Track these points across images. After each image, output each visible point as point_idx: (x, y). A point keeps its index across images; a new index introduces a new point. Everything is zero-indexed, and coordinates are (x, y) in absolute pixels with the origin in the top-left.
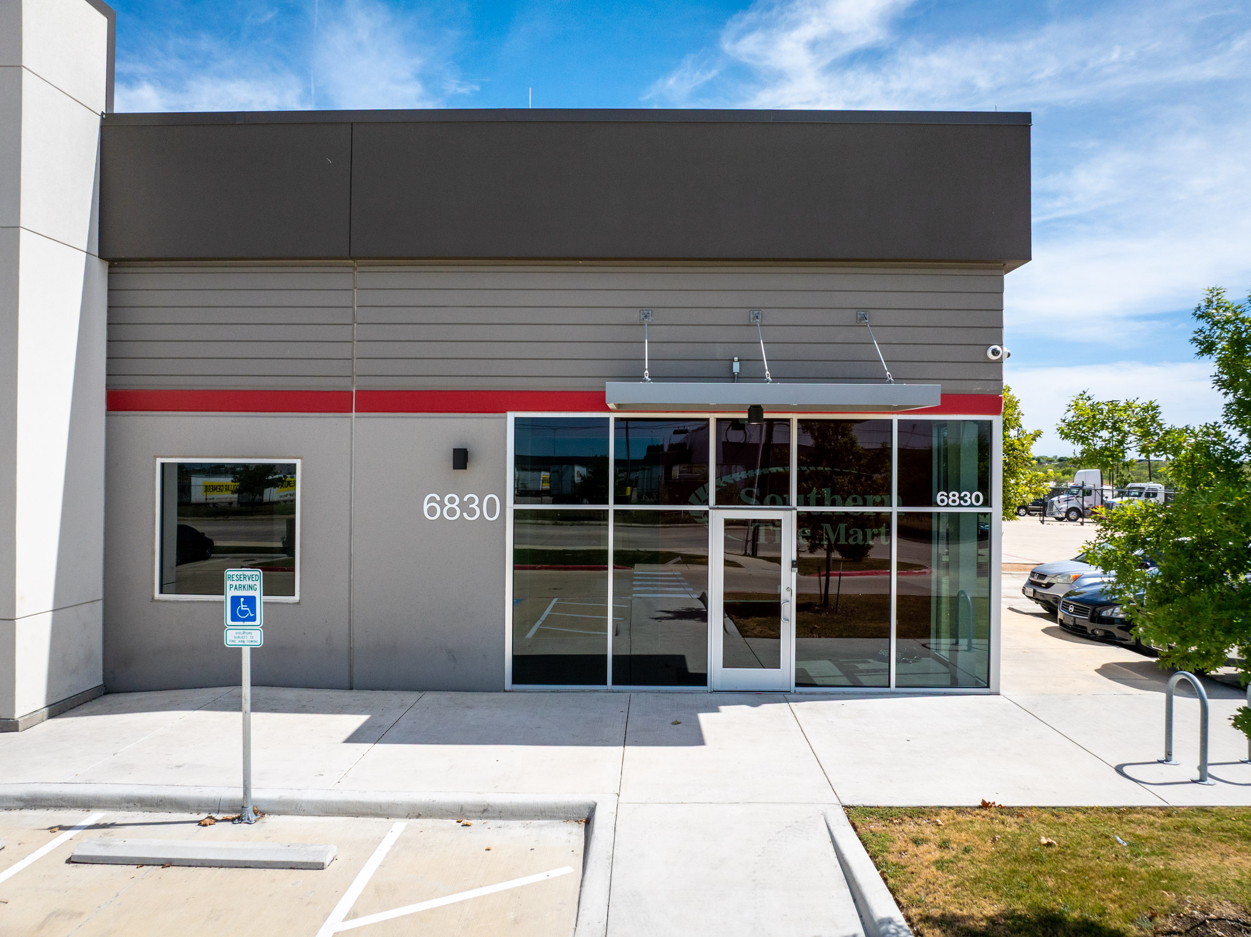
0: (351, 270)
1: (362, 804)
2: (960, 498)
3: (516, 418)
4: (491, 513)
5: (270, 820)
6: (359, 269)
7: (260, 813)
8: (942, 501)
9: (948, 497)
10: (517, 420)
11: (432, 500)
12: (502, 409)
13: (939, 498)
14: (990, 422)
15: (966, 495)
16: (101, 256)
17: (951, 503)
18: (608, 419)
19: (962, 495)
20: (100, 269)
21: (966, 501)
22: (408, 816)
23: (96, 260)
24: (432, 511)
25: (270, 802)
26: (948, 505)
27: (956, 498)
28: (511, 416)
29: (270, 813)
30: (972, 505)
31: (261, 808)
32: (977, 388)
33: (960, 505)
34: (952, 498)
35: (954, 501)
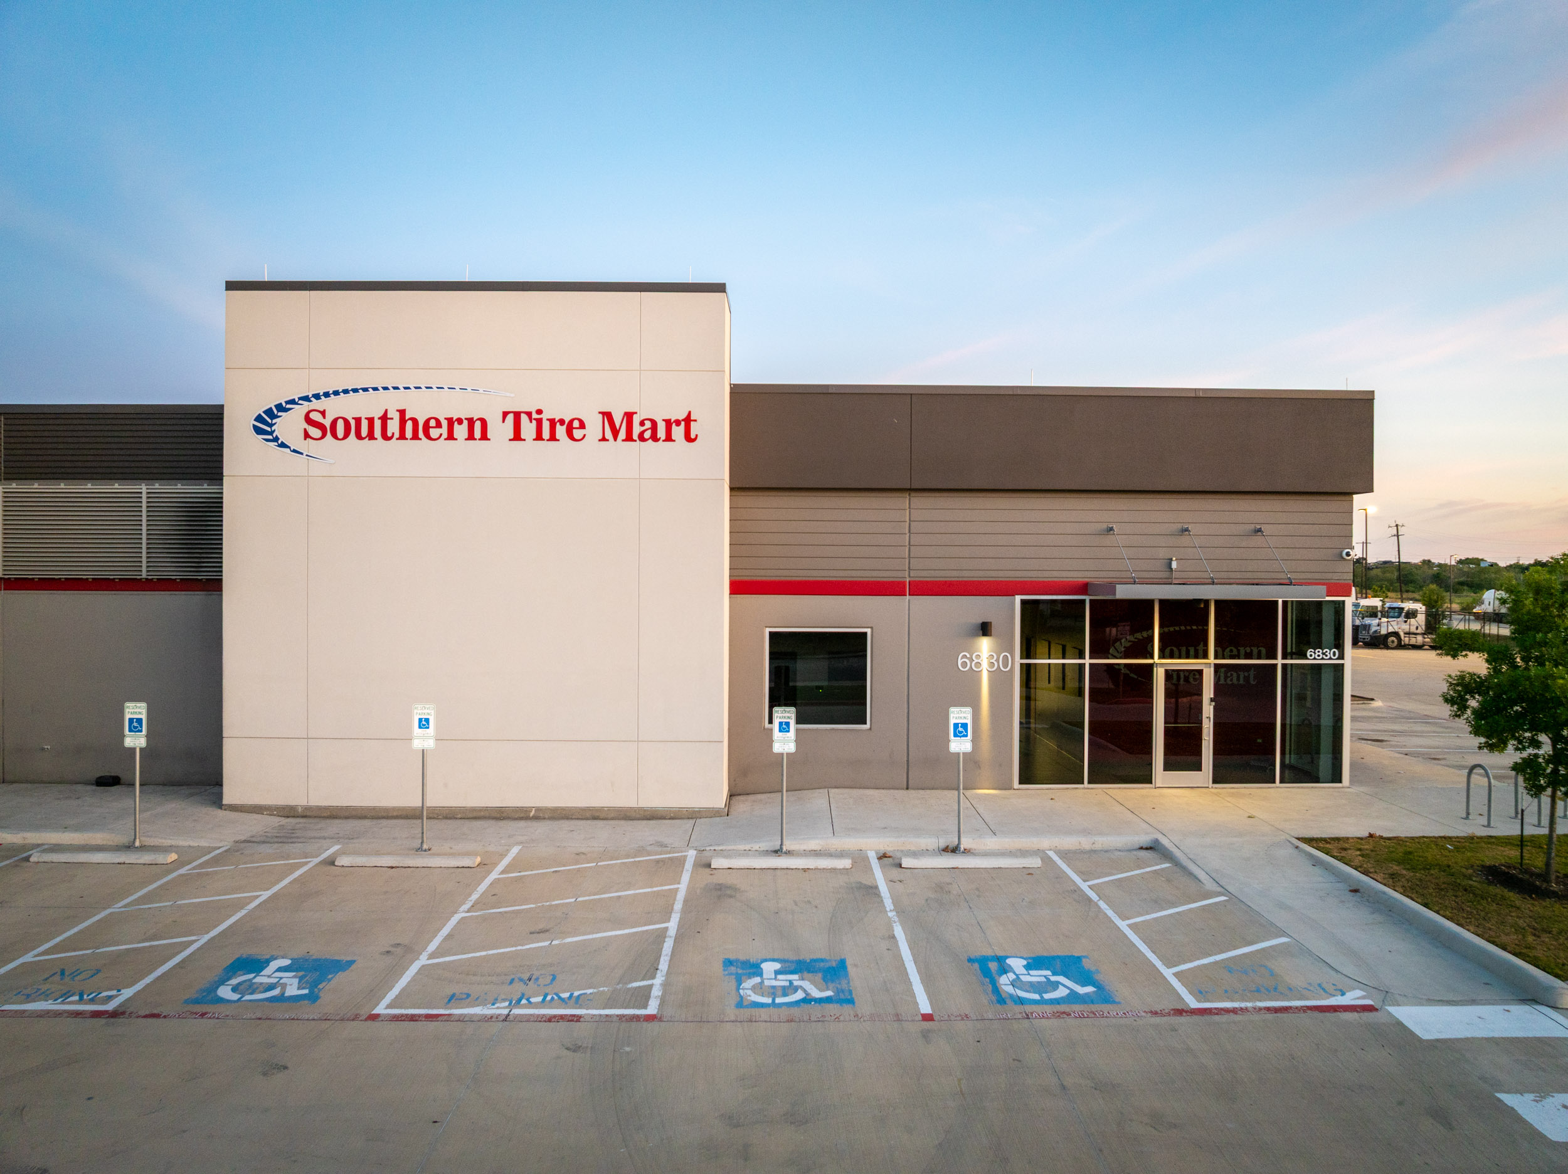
0: (905, 495)
2: (1323, 654)
3: (1021, 600)
4: (1005, 666)
6: (911, 495)
8: (1311, 656)
9: (1315, 653)
10: (1023, 602)
11: (965, 656)
12: (1013, 594)
13: (1308, 654)
14: (1344, 602)
15: (1327, 652)
17: (1317, 657)
18: (1085, 600)
19: (1324, 651)
21: (1326, 656)
24: (964, 664)
25: (969, 843)
26: (1315, 659)
28: (1018, 599)
30: (1330, 659)
32: (1335, 578)
33: (1323, 659)
34: (1318, 654)
35: (1319, 656)
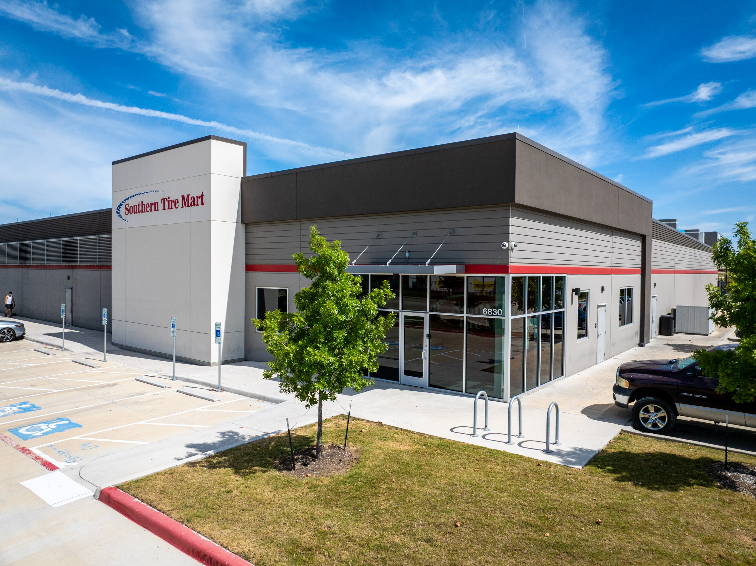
0: (299, 223)
1: (242, 391)
2: (493, 312)
5: (224, 393)
6: (302, 222)
7: (222, 390)
8: (485, 312)
9: (487, 311)
13: (484, 311)
14: (504, 278)
15: (495, 311)
16: (242, 222)
17: (489, 314)
18: (368, 275)
19: (493, 310)
20: (242, 227)
21: (495, 313)
22: (250, 397)
23: (240, 225)
25: (226, 388)
26: (488, 315)
27: (491, 312)
29: (225, 391)
30: (497, 315)
31: (224, 389)
32: (498, 262)
33: (492, 315)
34: (489, 311)
35: (490, 313)
